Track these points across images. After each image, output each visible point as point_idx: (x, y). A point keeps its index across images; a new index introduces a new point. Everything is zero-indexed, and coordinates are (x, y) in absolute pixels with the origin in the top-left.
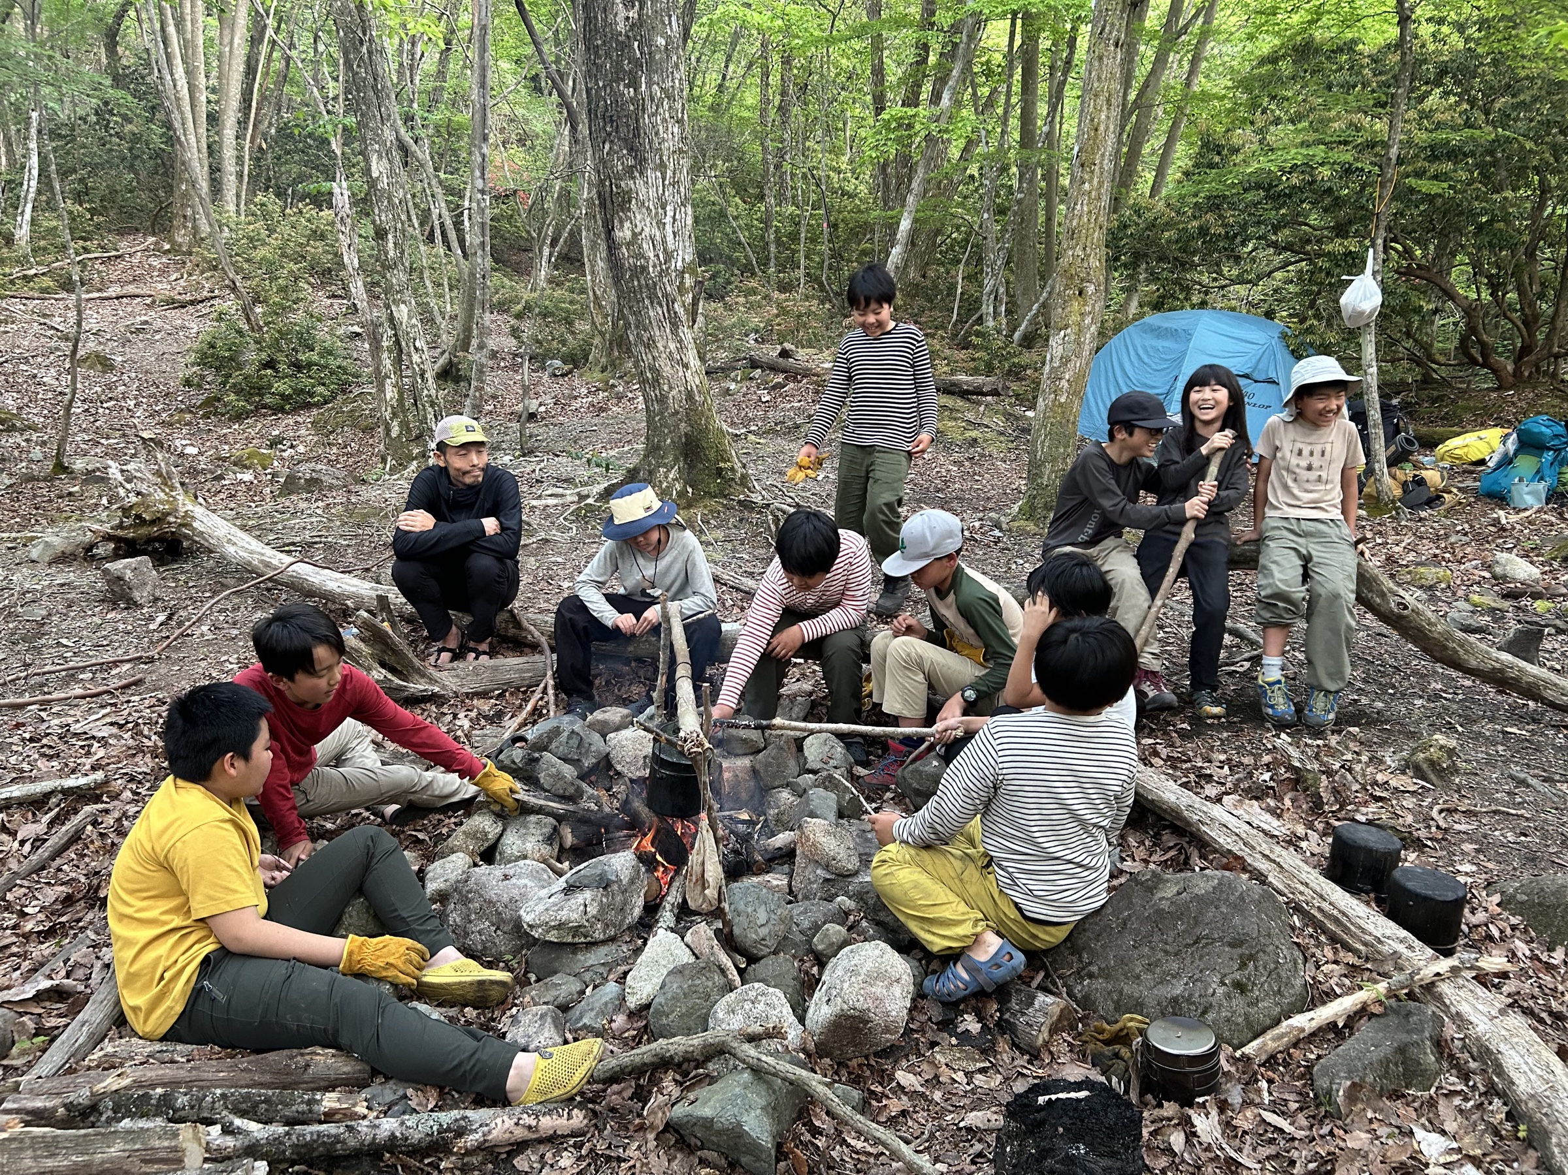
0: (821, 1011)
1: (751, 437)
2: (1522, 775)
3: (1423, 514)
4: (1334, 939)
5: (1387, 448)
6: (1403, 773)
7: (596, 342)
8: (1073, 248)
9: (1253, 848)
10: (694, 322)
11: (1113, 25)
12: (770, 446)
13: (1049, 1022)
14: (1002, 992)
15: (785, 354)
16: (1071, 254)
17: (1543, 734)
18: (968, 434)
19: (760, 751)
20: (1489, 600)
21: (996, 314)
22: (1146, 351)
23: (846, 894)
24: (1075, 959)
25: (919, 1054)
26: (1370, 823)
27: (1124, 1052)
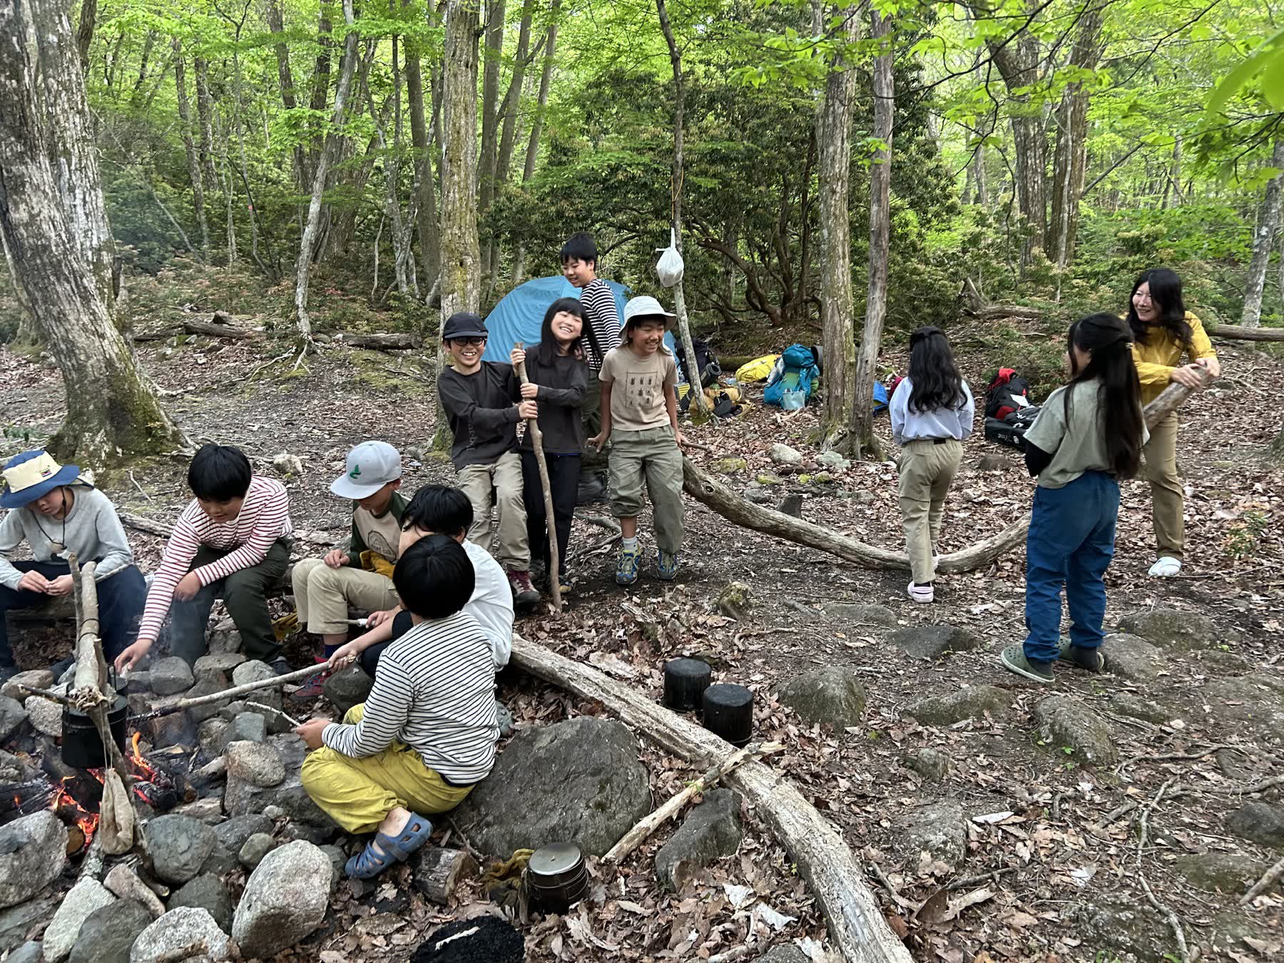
0: (244, 918)
1: (188, 397)
2: (792, 602)
3: (729, 420)
4: (669, 752)
5: (701, 374)
6: (716, 613)
7: (23, 316)
8: (451, 228)
9: (608, 692)
10: (117, 295)
11: (462, 50)
12: (206, 403)
13: (453, 874)
14: (413, 858)
15: (218, 320)
16: (450, 233)
17: (805, 570)
18: (390, 382)
19: (189, 688)
20: (772, 478)
21: (409, 281)
22: (529, 310)
23: (275, 803)
24: (475, 813)
25: (343, 931)
26: (692, 656)
27: (516, 882)
